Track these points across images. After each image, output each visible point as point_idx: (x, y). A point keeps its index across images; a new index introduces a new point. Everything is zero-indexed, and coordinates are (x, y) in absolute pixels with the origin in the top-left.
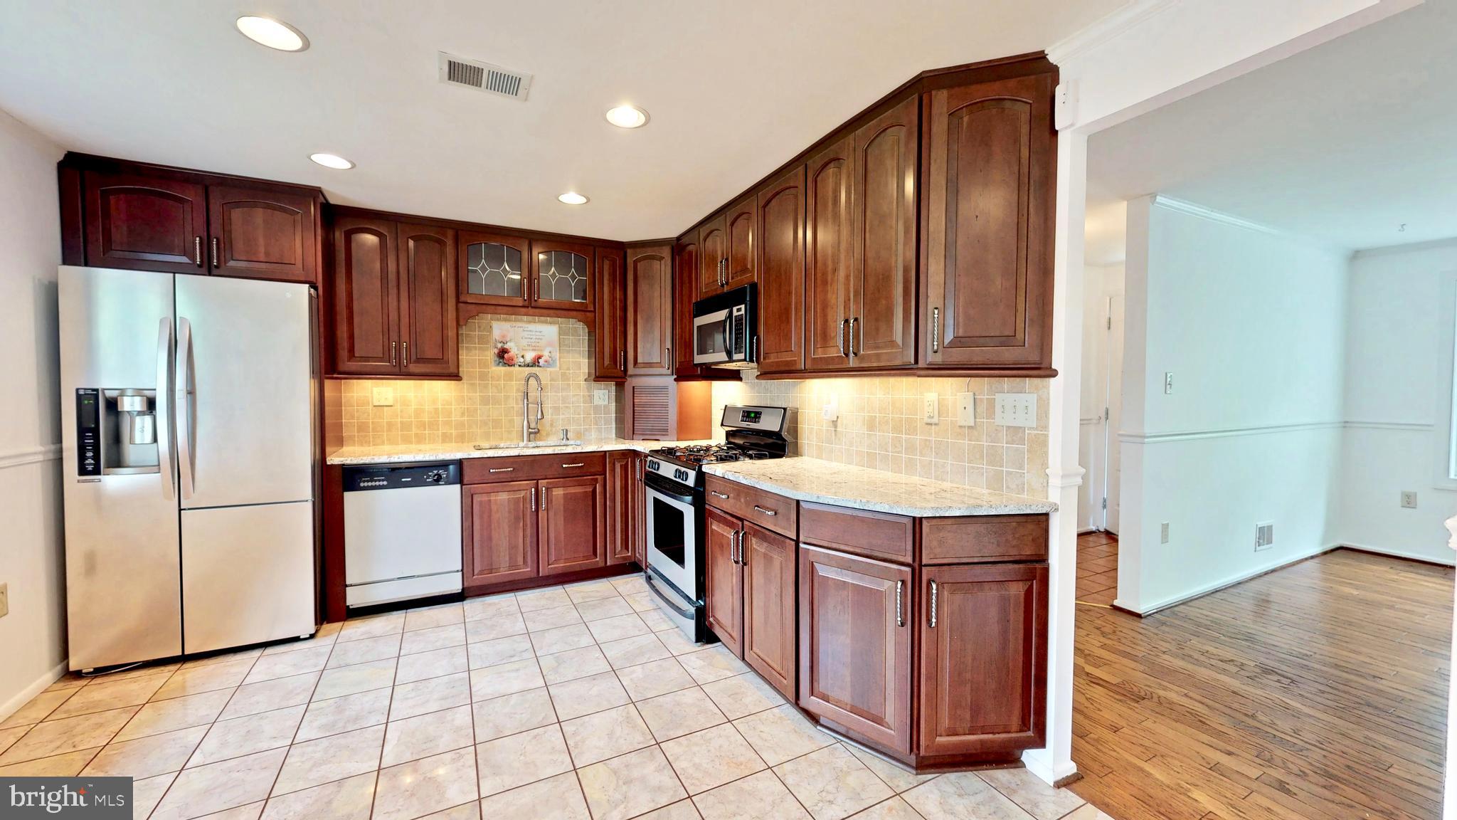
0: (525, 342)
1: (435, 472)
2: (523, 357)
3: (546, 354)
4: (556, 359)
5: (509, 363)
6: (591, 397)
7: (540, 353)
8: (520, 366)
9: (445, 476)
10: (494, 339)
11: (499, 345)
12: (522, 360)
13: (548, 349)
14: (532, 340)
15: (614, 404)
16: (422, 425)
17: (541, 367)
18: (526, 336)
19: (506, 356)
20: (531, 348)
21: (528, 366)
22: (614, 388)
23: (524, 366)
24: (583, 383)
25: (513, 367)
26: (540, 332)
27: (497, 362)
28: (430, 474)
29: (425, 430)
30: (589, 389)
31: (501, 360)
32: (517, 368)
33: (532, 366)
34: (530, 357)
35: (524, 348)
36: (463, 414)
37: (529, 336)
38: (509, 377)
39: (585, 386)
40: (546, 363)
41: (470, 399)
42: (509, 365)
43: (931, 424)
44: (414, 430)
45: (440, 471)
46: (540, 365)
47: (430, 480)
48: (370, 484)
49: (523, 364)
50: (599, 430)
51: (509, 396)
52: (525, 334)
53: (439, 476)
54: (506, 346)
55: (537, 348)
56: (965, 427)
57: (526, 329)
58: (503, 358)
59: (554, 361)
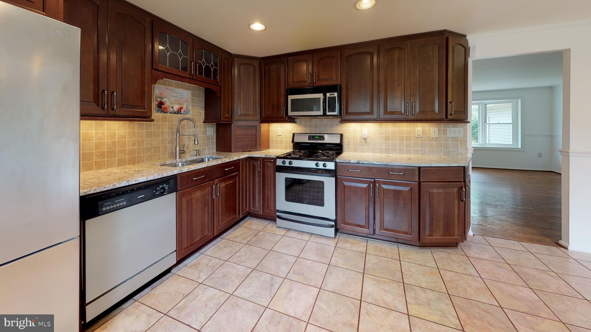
0: (173, 99)
1: (161, 186)
2: (172, 107)
3: (185, 106)
4: (189, 110)
5: (164, 111)
6: (205, 131)
7: (181, 106)
8: (170, 113)
9: (167, 188)
10: (155, 94)
11: (159, 99)
12: (172, 109)
13: (186, 104)
14: (178, 98)
15: (215, 135)
16: (102, 155)
17: (182, 114)
18: (175, 96)
19: (163, 106)
20: (177, 103)
21: (175, 113)
22: (215, 126)
23: (173, 113)
24: (202, 123)
25: (167, 113)
26: (182, 94)
27: (157, 110)
28: (157, 188)
29: (104, 158)
30: (205, 127)
31: (160, 109)
32: (169, 114)
33: (177, 113)
34: (176, 107)
35: (173, 102)
36: (134, 145)
37: (176, 96)
38: (164, 120)
39: (203, 125)
40: (185, 112)
41: (139, 134)
42: (164, 113)
43: (419, 138)
44: (95, 159)
45: (164, 185)
46: (182, 113)
47: (158, 193)
48: (111, 207)
49: (172, 112)
50: (209, 149)
51: (164, 131)
52: (174, 94)
53: (163, 188)
54: (163, 100)
55: (180, 103)
56: (434, 138)
57: (174, 91)
58: (161, 107)
59: (189, 111)
